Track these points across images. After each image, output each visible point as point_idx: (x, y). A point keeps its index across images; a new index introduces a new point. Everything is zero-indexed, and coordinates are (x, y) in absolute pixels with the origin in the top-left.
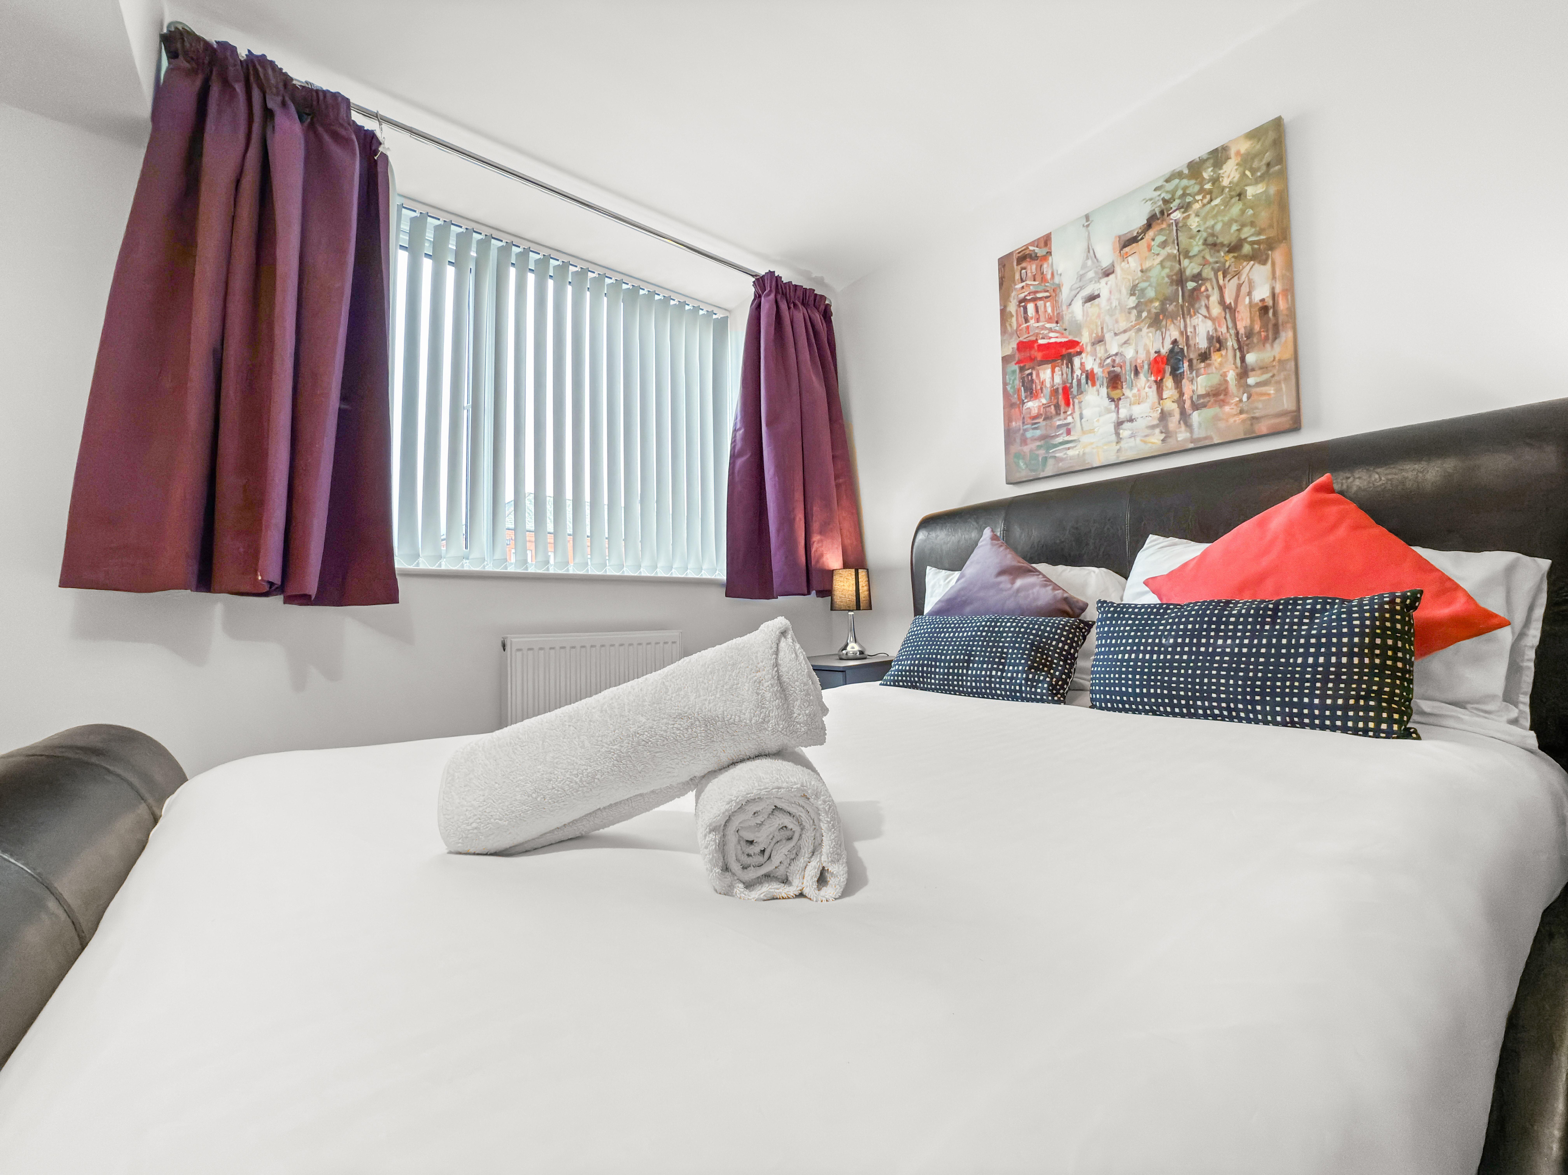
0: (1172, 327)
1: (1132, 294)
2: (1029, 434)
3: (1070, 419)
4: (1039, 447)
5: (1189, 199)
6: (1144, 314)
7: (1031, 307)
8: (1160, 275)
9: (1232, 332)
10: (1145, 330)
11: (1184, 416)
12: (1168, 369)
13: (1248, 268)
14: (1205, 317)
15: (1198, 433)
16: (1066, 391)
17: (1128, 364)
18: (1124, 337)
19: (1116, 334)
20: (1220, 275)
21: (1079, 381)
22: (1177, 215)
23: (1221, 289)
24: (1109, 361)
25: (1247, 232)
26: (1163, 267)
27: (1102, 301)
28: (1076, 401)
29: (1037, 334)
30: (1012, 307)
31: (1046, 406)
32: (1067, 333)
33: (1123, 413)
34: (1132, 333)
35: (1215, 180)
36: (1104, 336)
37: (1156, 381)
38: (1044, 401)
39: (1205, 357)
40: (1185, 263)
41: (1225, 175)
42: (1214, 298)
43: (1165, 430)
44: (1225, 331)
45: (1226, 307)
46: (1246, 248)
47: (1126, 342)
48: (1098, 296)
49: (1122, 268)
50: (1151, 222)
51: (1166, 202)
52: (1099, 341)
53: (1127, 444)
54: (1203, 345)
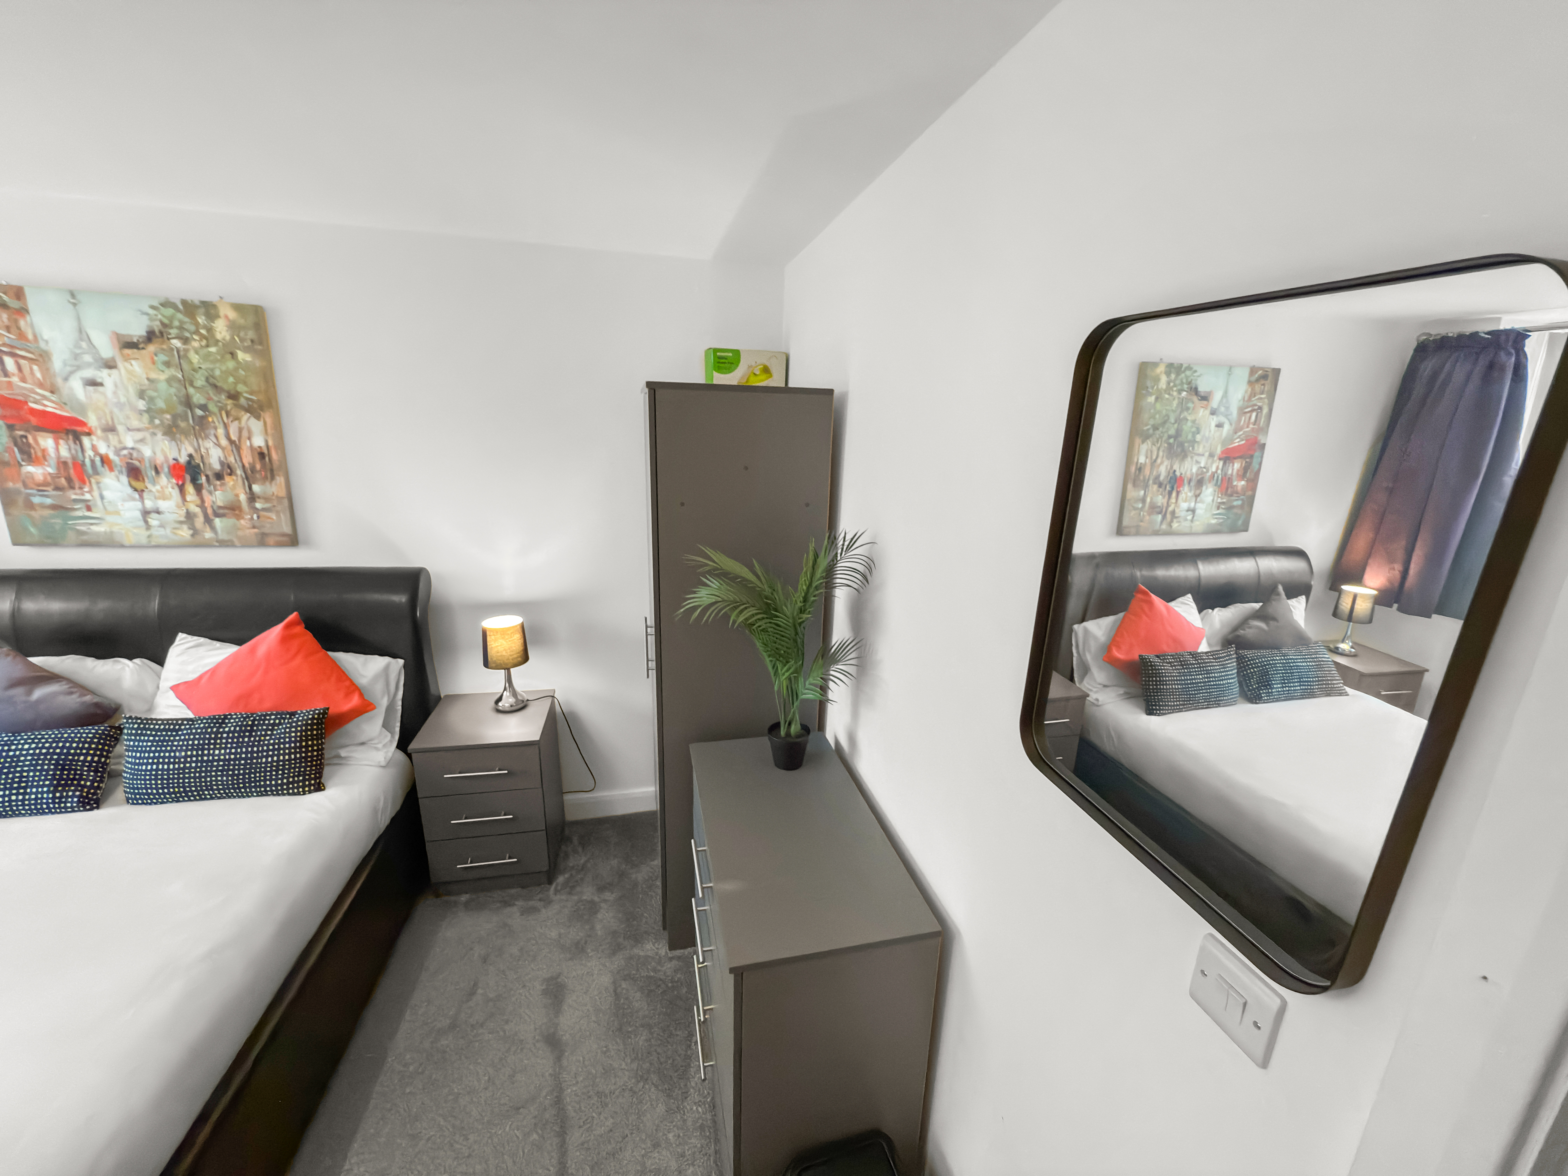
0: (186, 442)
1: (140, 398)
2: (35, 500)
4: (53, 516)
5: (186, 334)
6: (157, 421)
8: (167, 391)
9: (240, 464)
10: (159, 437)
11: (207, 520)
12: (188, 477)
13: (245, 417)
14: (215, 444)
15: (222, 535)
16: (78, 467)
18: (137, 435)
19: (128, 430)
20: (224, 414)
21: (93, 462)
22: (176, 343)
23: (226, 426)
24: (125, 452)
25: (242, 388)
26: (169, 385)
27: (107, 392)
28: (93, 480)
29: (26, 395)
31: (53, 476)
32: (67, 408)
33: (149, 504)
34: (145, 435)
35: (209, 330)
36: (115, 426)
37: (177, 484)
38: (50, 470)
40: (191, 390)
41: (217, 330)
42: (221, 431)
43: (192, 527)
44: (233, 461)
45: (232, 442)
46: (242, 401)
47: (142, 441)
48: (101, 384)
49: (125, 368)
50: (151, 336)
51: (164, 325)
52: (110, 429)
53: (157, 532)
54: (217, 467)
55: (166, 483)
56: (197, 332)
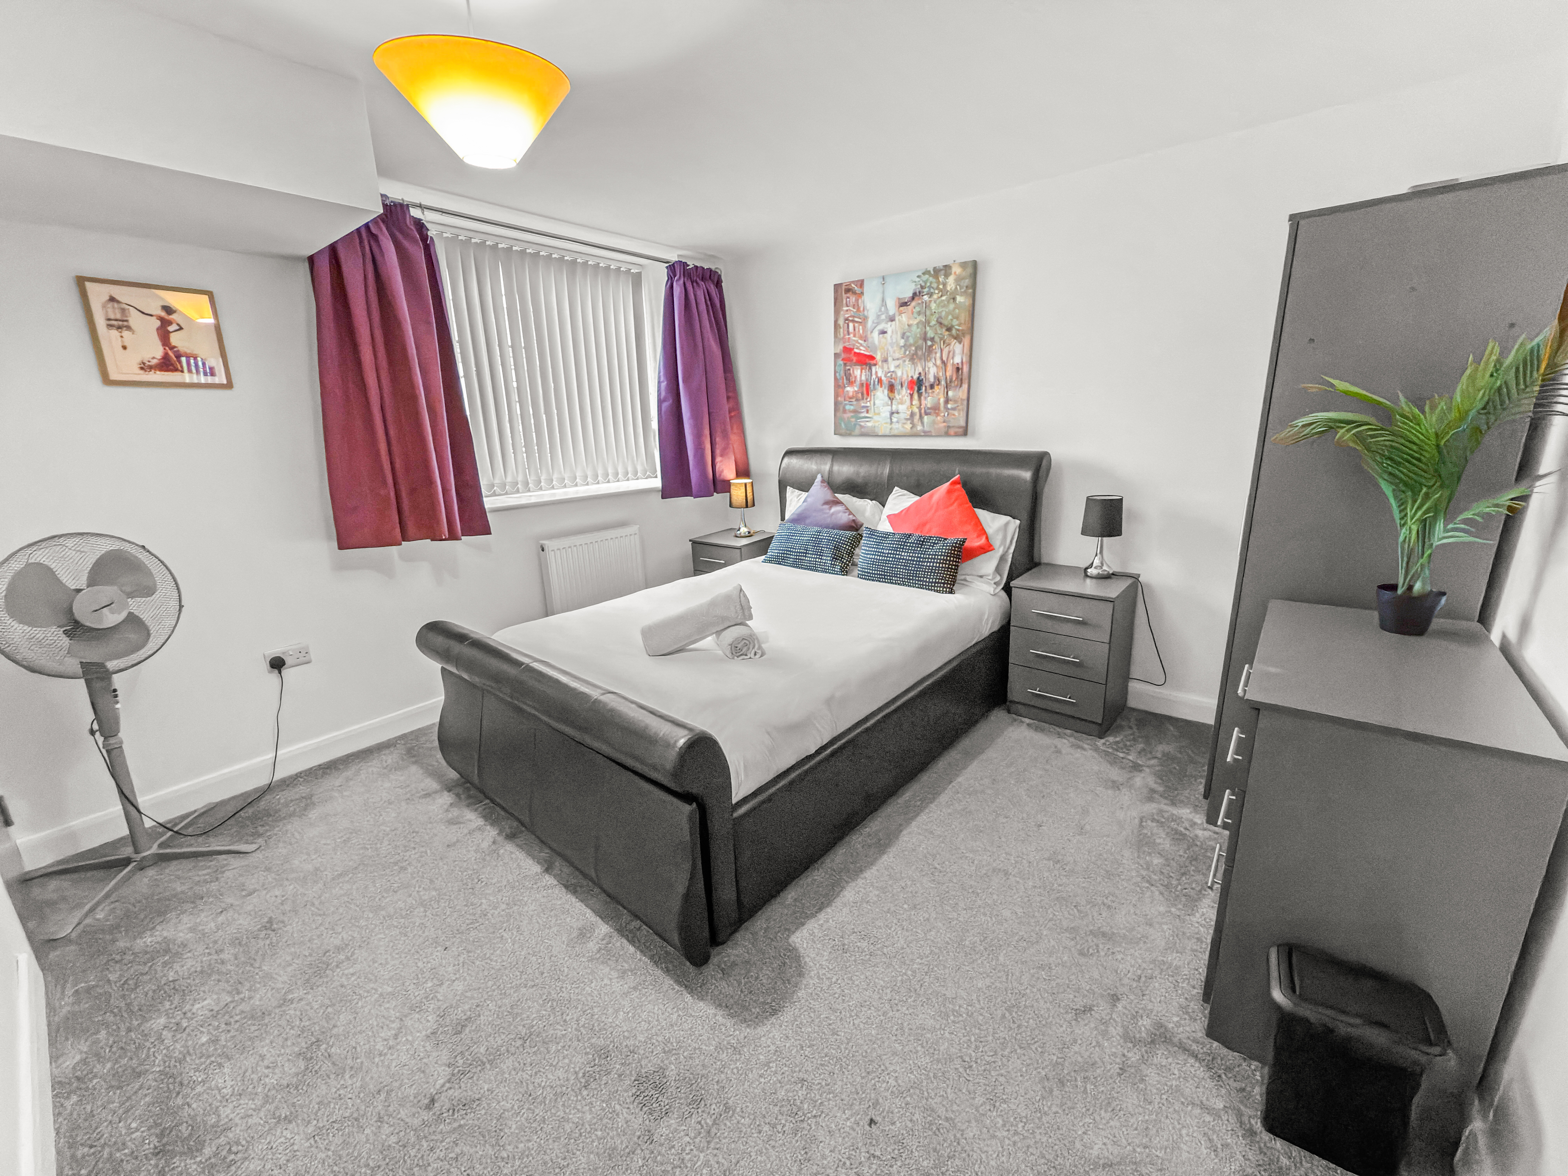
1: (903, 338)
2: (848, 407)
3: (868, 404)
4: (852, 417)
5: (932, 290)
6: (907, 352)
7: (851, 325)
8: (916, 331)
9: (944, 377)
10: (907, 362)
11: (921, 417)
12: (916, 388)
13: (953, 343)
14: (934, 364)
15: (927, 427)
16: (868, 386)
17: (898, 379)
18: (897, 362)
19: (893, 360)
20: (942, 342)
21: (874, 382)
22: (926, 298)
23: (942, 350)
24: (889, 374)
25: (955, 322)
26: (918, 327)
27: (888, 335)
28: (872, 394)
29: (854, 345)
30: (841, 322)
31: (857, 392)
32: (869, 349)
33: (894, 407)
34: (900, 361)
35: (945, 285)
36: (887, 358)
37: (910, 393)
38: (856, 389)
39: (932, 387)
40: (928, 328)
41: (949, 283)
42: (938, 355)
43: (912, 423)
44: (941, 375)
45: (943, 362)
46: (954, 332)
47: (898, 366)
48: (886, 332)
49: (899, 320)
50: (914, 296)
51: (922, 287)
52: (885, 361)
53: (895, 426)
54: (932, 380)
55: (905, 392)
56: (938, 288)
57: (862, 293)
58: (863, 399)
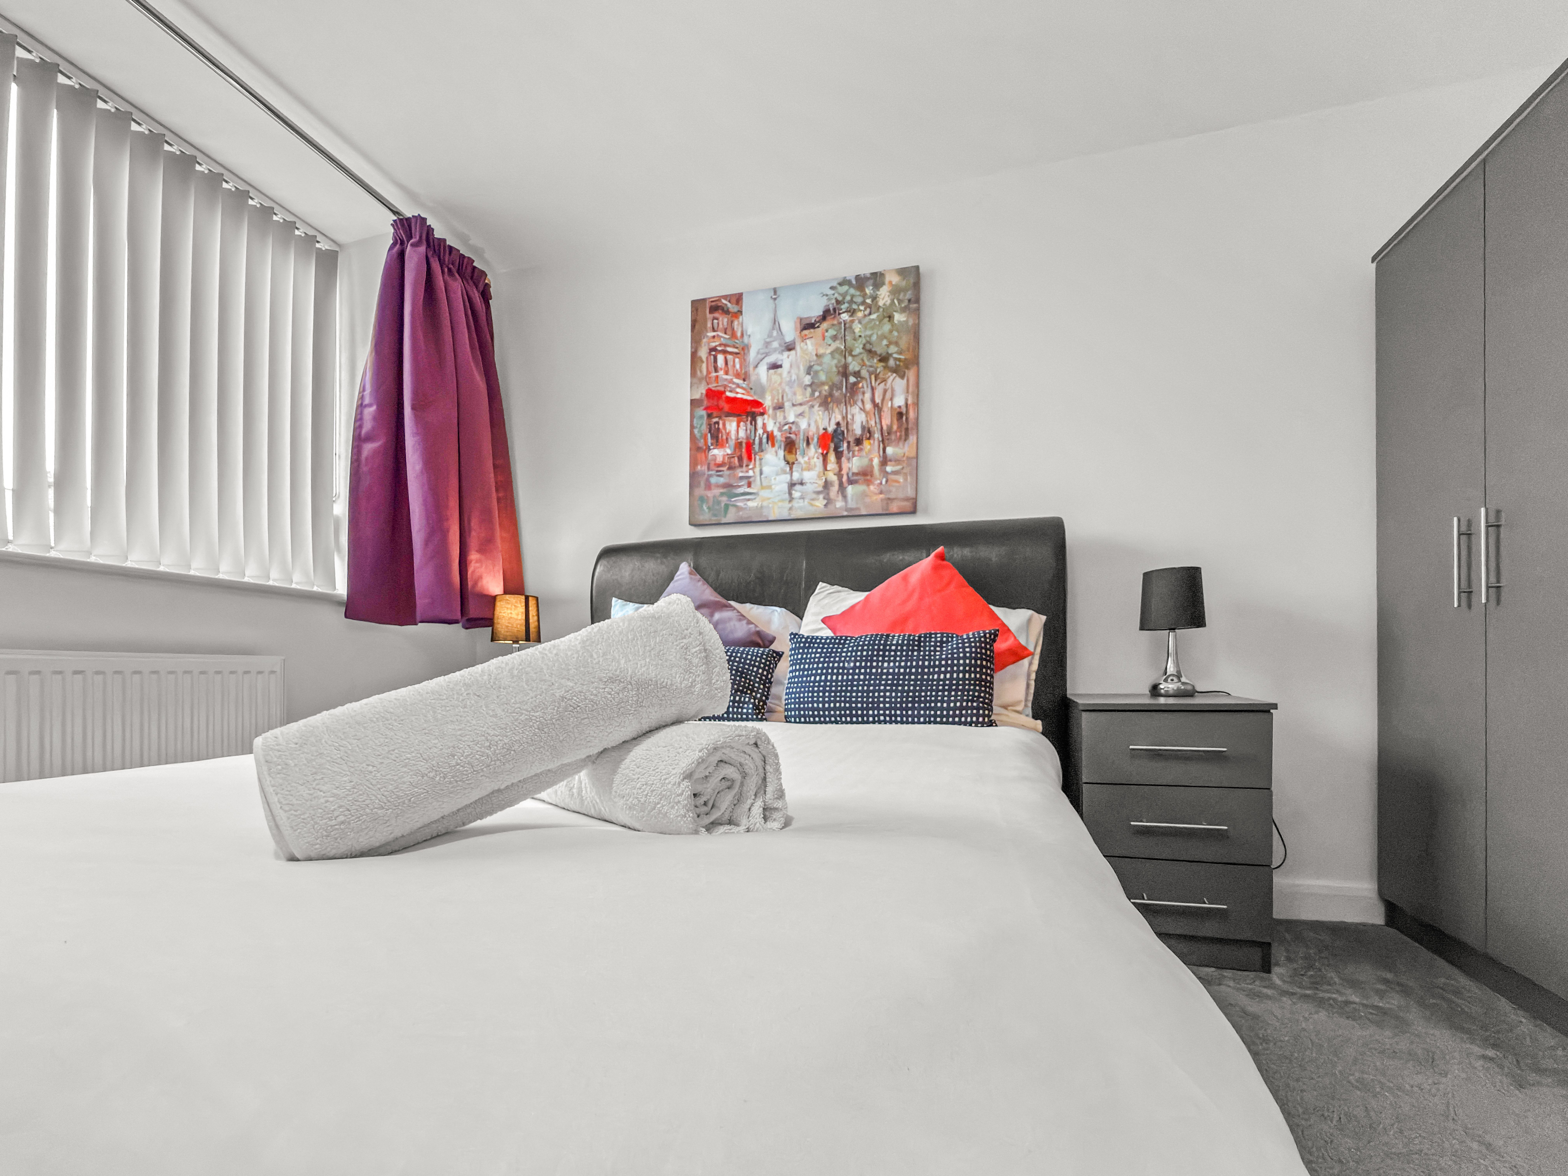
0: (837, 410)
1: (808, 373)
2: (713, 480)
3: (751, 473)
4: (722, 494)
5: (855, 306)
6: (817, 394)
7: (720, 358)
8: (830, 363)
9: (879, 426)
10: (816, 408)
11: (842, 488)
12: (832, 445)
13: (891, 378)
14: (861, 409)
15: (851, 504)
16: (749, 446)
17: (802, 434)
18: (800, 409)
19: (794, 405)
20: (873, 377)
21: (761, 439)
22: (845, 317)
23: (873, 389)
24: (786, 427)
25: (893, 349)
26: (833, 358)
27: (784, 372)
28: (757, 457)
29: (725, 386)
30: (703, 353)
31: (730, 456)
32: (752, 392)
33: (796, 476)
34: (805, 408)
35: (874, 298)
36: (783, 404)
37: (822, 454)
38: (729, 451)
39: (859, 442)
40: (849, 359)
41: (881, 297)
42: (868, 396)
43: (827, 499)
44: (873, 424)
45: (875, 405)
46: (891, 362)
47: (801, 414)
48: (780, 366)
49: (801, 348)
50: (826, 315)
51: (838, 302)
52: (780, 407)
53: (795, 504)
54: (858, 432)
55: (814, 453)
56: (863, 303)
57: (740, 312)
58: (741, 466)
